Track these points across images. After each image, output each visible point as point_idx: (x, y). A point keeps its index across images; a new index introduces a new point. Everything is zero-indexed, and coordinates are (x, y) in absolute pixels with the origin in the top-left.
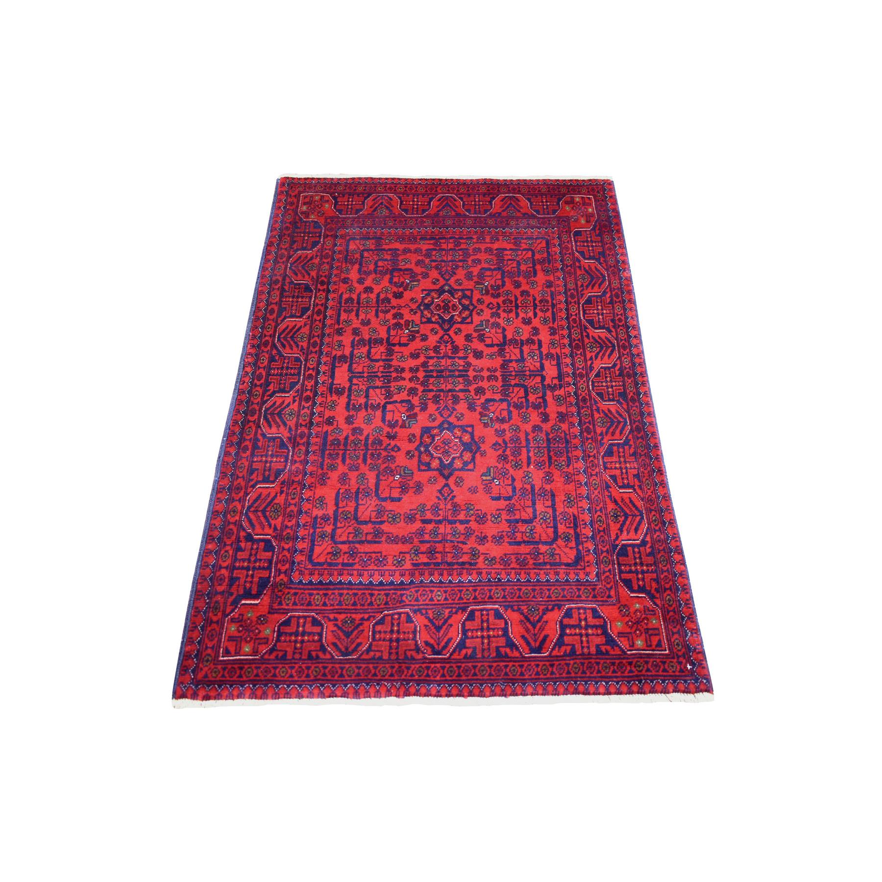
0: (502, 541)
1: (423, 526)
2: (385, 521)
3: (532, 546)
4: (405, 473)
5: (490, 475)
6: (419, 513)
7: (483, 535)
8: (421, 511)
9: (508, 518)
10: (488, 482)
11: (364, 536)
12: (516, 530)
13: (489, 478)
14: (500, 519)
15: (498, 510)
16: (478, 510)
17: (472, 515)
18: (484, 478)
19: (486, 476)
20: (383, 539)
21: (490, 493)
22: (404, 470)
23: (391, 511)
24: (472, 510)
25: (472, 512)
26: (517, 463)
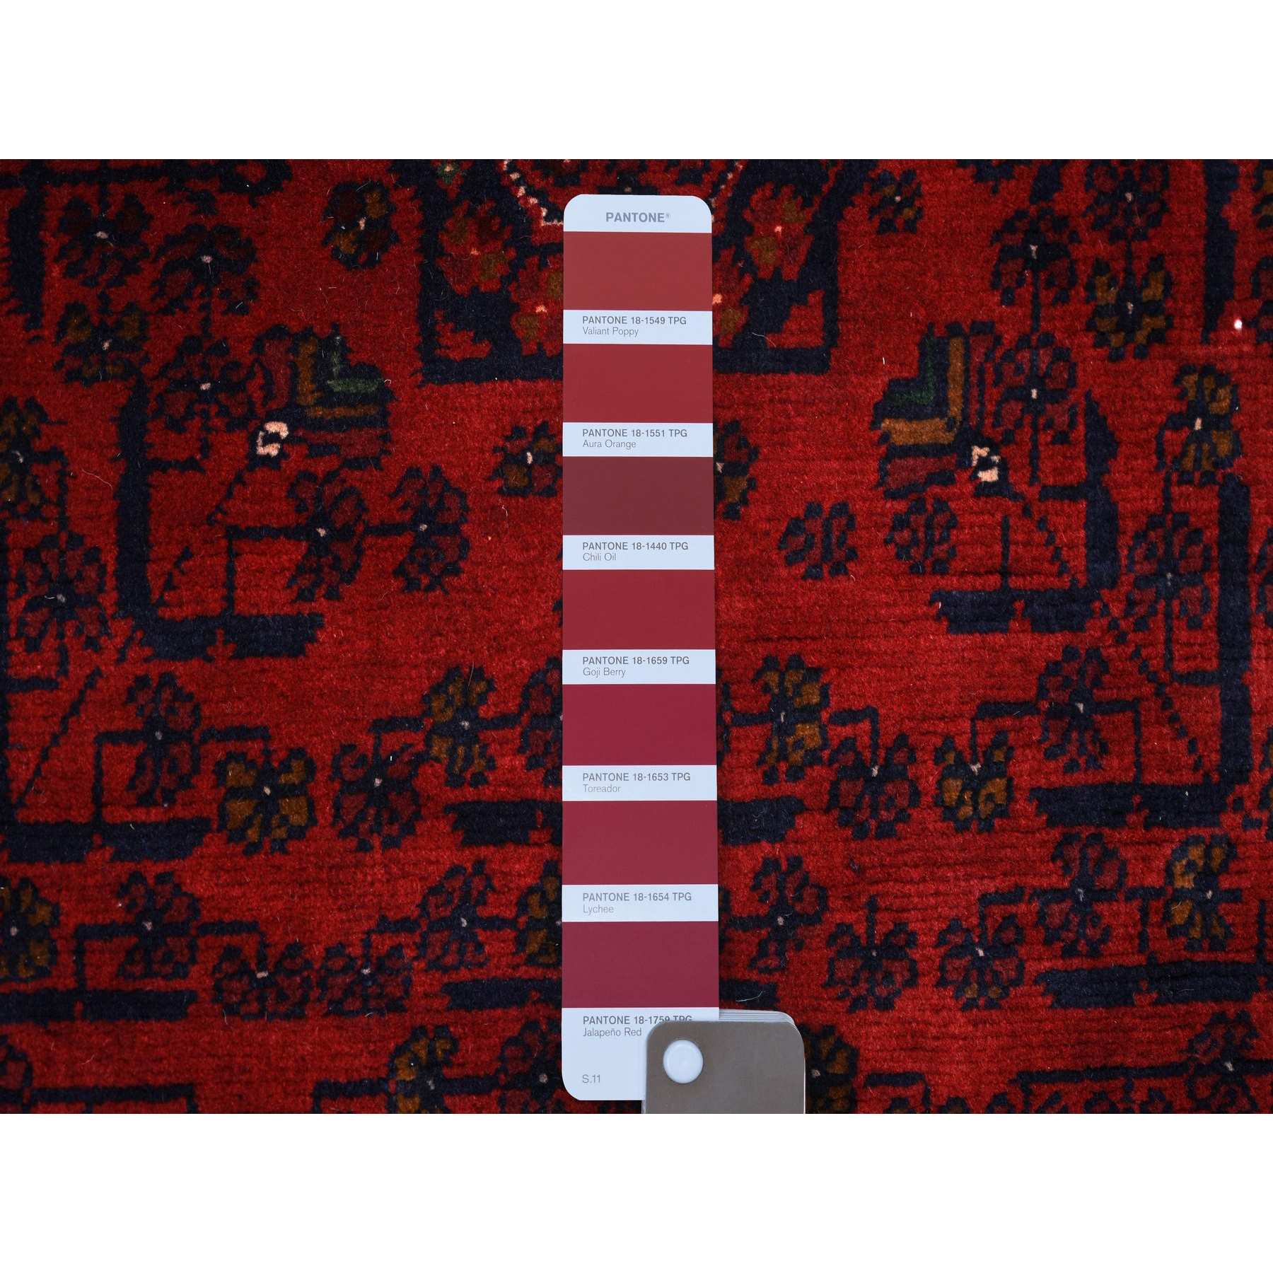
0: (1007, 969)
1: (466, 858)
2: (200, 827)
3: (1207, 1008)
4: (327, 398)
5: (940, 406)
6: (439, 747)
7: (884, 924)
8: (451, 730)
9: (1054, 775)
10: (922, 467)
11: (67, 959)
12: (1108, 879)
13: (930, 431)
14: (996, 787)
15: (989, 709)
16: (851, 716)
17: (813, 757)
18: (901, 430)
19: (914, 414)
20: (198, 978)
21: (940, 567)
22: (321, 368)
23: (243, 733)
24: (809, 714)
25: (808, 732)
26: (1129, 292)
